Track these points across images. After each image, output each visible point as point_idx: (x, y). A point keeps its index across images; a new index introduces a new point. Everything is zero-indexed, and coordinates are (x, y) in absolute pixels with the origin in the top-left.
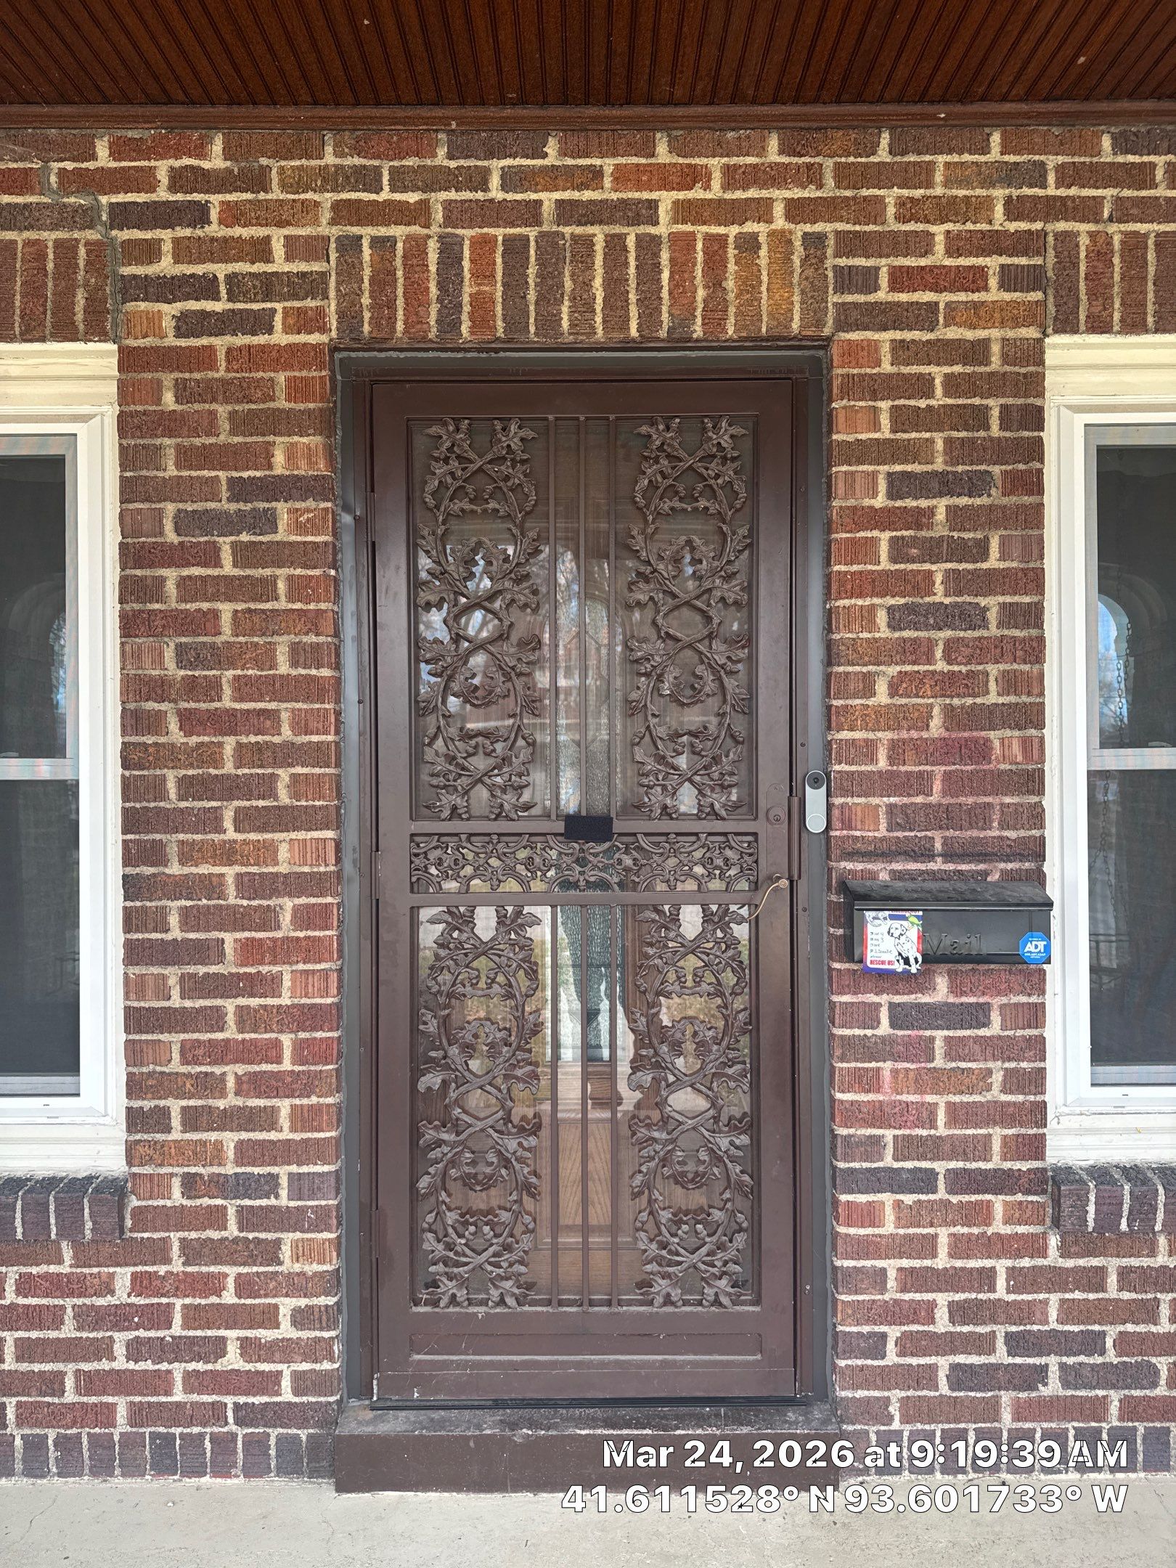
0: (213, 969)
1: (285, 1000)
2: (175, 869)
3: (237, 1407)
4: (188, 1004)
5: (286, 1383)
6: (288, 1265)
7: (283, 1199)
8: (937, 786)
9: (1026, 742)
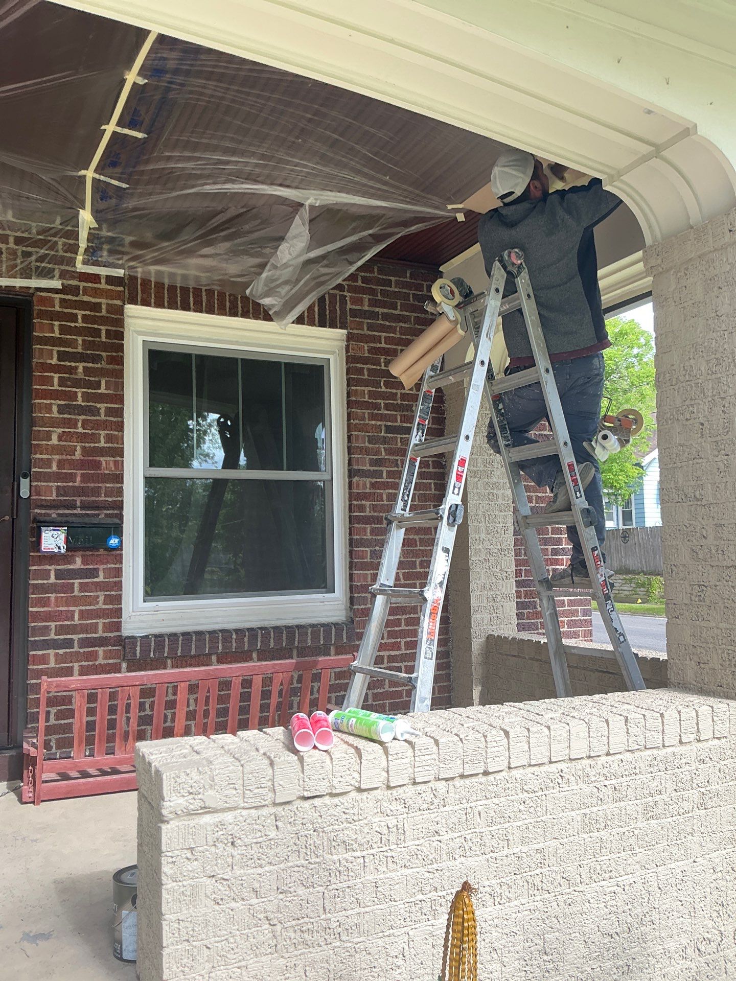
8: (78, 479)
9: (116, 463)
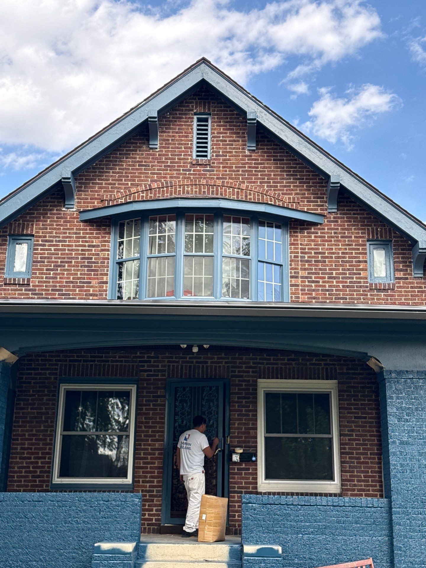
0: (147, 461)
1: (156, 465)
2: (143, 447)
3: (147, 523)
4: (144, 465)
5: (154, 520)
6: (155, 502)
7: (155, 493)
8: (243, 438)
9: (255, 432)
